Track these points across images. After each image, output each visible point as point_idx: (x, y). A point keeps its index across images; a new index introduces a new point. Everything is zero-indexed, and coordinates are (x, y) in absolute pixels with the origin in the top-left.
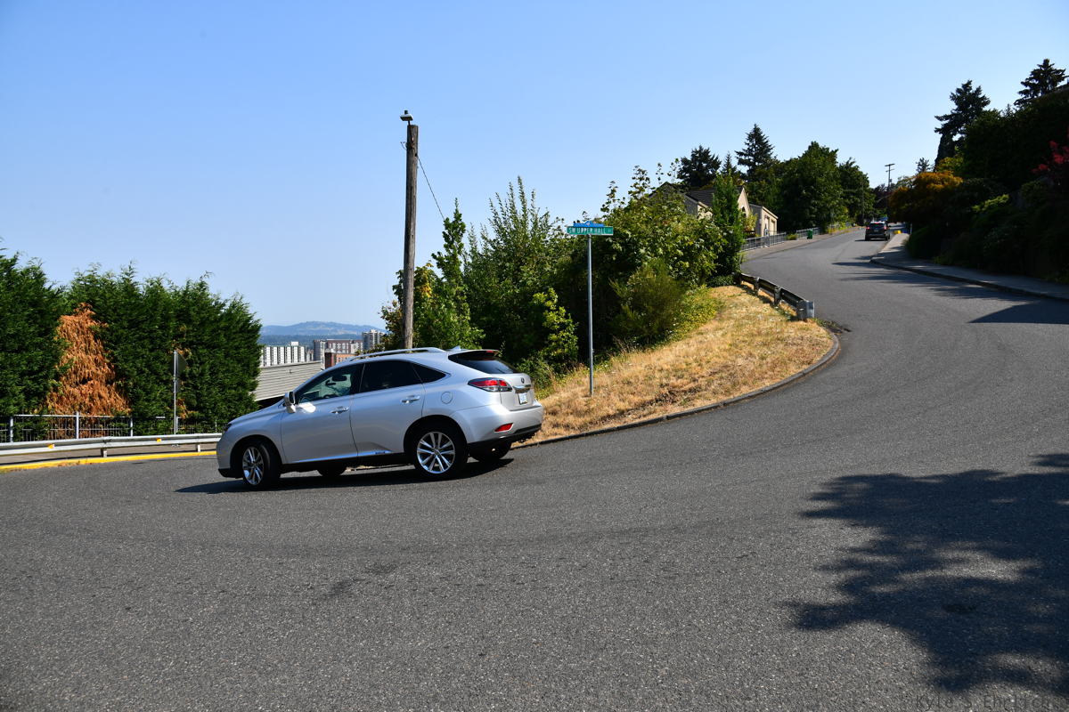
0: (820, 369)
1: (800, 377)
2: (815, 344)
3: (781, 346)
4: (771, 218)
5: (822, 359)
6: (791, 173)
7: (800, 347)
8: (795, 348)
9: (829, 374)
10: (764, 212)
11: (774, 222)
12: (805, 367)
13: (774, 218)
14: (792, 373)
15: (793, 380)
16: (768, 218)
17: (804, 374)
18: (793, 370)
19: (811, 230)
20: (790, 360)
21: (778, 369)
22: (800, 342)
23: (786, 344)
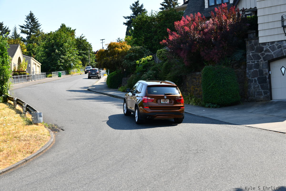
0: (38, 156)
1: (23, 163)
2: (38, 139)
3: (16, 142)
4: (37, 64)
5: (40, 150)
6: (49, 40)
7: (28, 142)
8: (24, 143)
9: (42, 159)
10: (33, 61)
11: (39, 67)
12: (29, 155)
13: (39, 64)
14: (19, 160)
15: (18, 165)
16: (35, 64)
17: (26, 161)
18: (20, 158)
19: (60, 72)
20: (19, 151)
21: (9, 158)
22: (29, 138)
23: (19, 141)
